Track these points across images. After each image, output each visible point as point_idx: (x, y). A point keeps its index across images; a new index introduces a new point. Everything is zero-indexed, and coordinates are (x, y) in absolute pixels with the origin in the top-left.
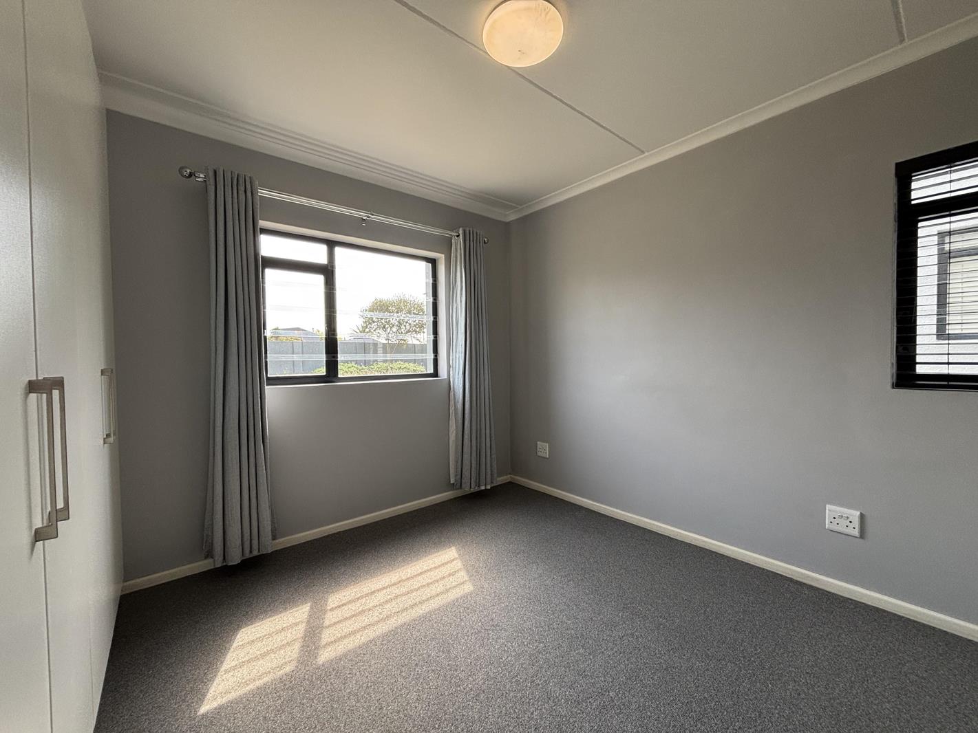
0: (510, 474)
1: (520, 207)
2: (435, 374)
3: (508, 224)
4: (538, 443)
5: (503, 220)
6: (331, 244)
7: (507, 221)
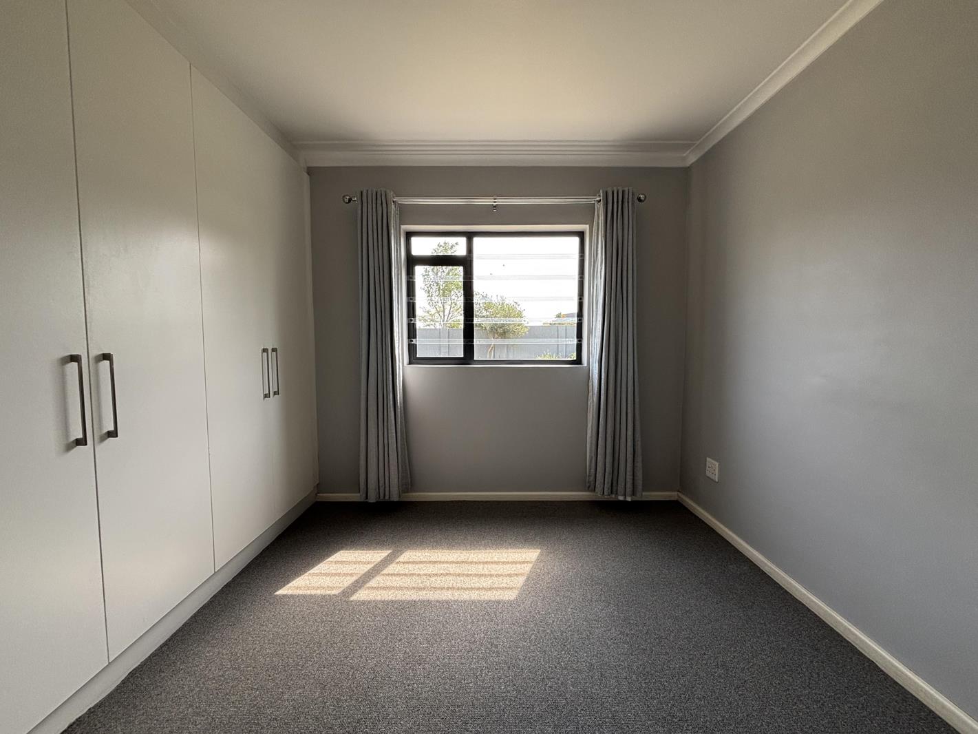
0: (679, 491)
1: (698, 143)
2: (578, 361)
3: (687, 170)
4: (708, 459)
5: (681, 165)
6: (470, 236)
7: (688, 165)
